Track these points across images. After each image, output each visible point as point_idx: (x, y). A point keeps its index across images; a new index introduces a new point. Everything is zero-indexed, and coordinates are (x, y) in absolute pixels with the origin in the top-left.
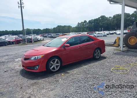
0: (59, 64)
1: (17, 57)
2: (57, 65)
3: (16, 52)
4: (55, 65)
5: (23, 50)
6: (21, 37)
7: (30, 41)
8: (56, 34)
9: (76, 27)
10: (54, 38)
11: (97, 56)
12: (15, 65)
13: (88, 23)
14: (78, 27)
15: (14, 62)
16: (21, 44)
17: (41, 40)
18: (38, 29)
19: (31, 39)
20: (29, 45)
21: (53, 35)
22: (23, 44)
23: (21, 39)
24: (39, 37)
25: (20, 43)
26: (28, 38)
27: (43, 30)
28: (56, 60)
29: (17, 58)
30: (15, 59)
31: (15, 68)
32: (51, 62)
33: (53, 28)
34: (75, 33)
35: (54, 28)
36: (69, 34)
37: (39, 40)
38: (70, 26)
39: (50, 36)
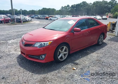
0: (67, 53)
1: (10, 38)
2: (65, 53)
3: (7, 32)
4: (63, 54)
5: (14, 31)
6: (10, 17)
7: (19, 21)
8: (43, 16)
9: (60, 10)
10: (40, 19)
11: (100, 42)
12: (9, 48)
13: (70, 8)
14: (61, 10)
15: (7, 45)
16: (10, 24)
17: (29, 20)
18: (24, 10)
19: (20, 19)
20: (19, 25)
21: (39, 16)
22: (12, 23)
23: (9, 18)
24: (27, 18)
25: (9, 22)
26: (17, 18)
27: (29, 11)
28: (65, 47)
29: (10, 40)
30: (8, 41)
31: (11, 53)
32: (60, 50)
33: (38, 10)
34: (60, 16)
35: (40, 10)
36: (55, 16)
37: (28, 20)
38: (54, 9)
39: (36, 17)
